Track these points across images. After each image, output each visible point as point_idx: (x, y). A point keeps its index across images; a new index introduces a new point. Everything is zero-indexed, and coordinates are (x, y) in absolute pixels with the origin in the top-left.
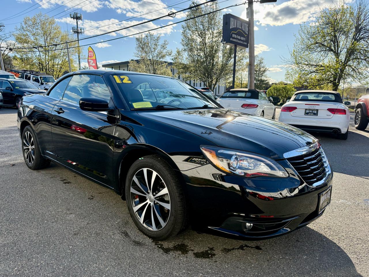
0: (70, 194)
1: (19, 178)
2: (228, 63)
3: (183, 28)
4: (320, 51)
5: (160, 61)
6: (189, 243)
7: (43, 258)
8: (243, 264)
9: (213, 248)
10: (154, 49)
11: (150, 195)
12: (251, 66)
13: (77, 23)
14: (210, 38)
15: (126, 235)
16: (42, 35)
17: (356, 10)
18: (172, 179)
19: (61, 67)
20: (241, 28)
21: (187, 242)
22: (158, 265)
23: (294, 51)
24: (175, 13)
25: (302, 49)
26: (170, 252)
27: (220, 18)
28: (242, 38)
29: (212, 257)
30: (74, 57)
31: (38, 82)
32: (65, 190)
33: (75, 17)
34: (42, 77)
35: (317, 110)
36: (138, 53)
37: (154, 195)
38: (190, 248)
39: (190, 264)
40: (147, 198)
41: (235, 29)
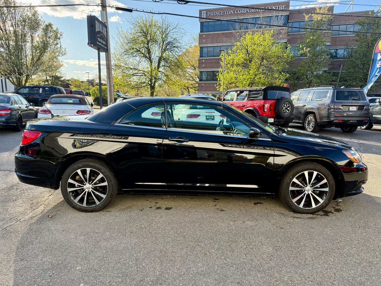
11: (308, 187)
12: (109, 70)
20: (102, 32)
28: (104, 42)
35: (214, 116)
37: (311, 187)
40: (304, 190)
41: (99, 32)
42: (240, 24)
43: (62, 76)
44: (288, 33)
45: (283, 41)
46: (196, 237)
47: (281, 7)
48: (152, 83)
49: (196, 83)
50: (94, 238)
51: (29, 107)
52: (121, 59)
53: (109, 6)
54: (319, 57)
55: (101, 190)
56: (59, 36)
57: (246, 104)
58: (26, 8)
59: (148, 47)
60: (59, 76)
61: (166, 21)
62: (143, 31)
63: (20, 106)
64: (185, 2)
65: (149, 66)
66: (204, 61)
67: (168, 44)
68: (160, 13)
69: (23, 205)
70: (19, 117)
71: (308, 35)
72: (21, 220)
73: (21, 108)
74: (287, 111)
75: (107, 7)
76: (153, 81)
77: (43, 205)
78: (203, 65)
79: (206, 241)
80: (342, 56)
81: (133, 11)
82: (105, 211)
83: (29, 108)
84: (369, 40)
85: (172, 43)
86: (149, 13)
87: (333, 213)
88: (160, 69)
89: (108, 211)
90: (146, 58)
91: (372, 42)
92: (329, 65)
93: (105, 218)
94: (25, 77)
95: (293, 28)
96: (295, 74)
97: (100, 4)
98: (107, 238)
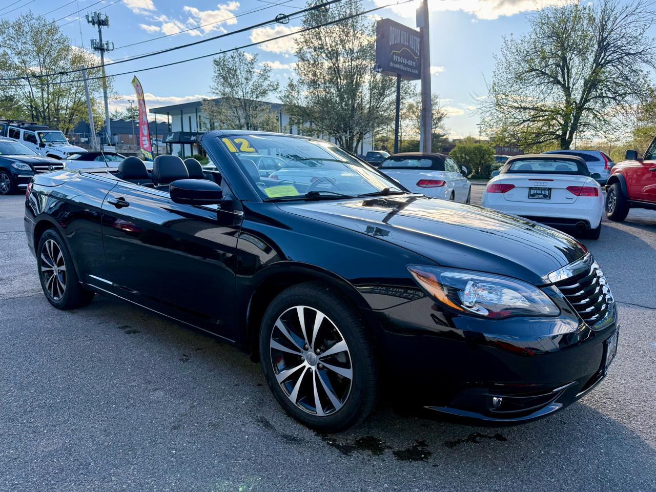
0: (142, 353)
1: (40, 327)
2: (379, 105)
3: (296, 45)
4: (539, 84)
5: (257, 102)
6: (381, 435)
7: (129, 474)
8: (483, 467)
9: (424, 441)
10: (246, 79)
11: (309, 353)
12: (425, 112)
13: (100, 32)
14: (347, 61)
15: (267, 424)
16: (35, 54)
17: (599, 13)
18: (355, 326)
19: (71, 113)
20: (408, 44)
21: (377, 434)
22: (338, 478)
23: (495, 84)
24: (288, 16)
25: (508, 80)
26: (353, 453)
27: (363, 25)
28: (410, 63)
29: (427, 458)
30: (98, 96)
31: (35, 142)
32: (132, 345)
33: (96, 20)
34: (41, 133)
35: (550, 189)
36: (217, 87)
37: (317, 354)
38: (385, 443)
39: (392, 473)
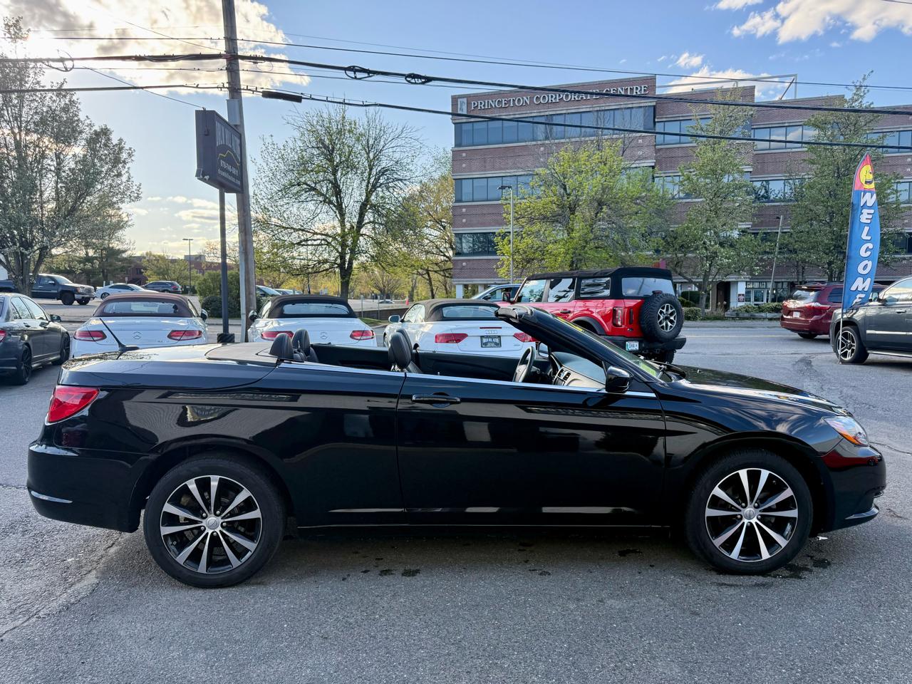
40: (739, 517)
41: (224, 148)
42: (546, 129)
43: (125, 247)
44: (655, 145)
45: (645, 165)
46: (489, 645)
47: (637, 88)
48: (345, 261)
49: (447, 261)
50: (230, 656)
51: (48, 324)
52: (270, 209)
53: (247, 89)
54: (730, 198)
55: (242, 530)
56: (124, 156)
57: (571, 310)
58: (50, 94)
59: (335, 179)
60: (117, 248)
61: (377, 121)
62: (323, 144)
63: (27, 322)
64: (423, 80)
65: (337, 223)
66: (464, 210)
67: (383, 172)
68: (365, 103)
69: (42, 572)
70: (24, 349)
71: (701, 150)
72: (41, 614)
73: (28, 326)
74: (669, 324)
75: (242, 91)
76: (347, 257)
77: (94, 572)
78: (464, 220)
79: (513, 655)
80: (779, 196)
81: (303, 100)
82: (253, 584)
83: (47, 326)
84: (840, 161)
85: (392, 170)
86: (336, 104)
87: (811, 571)
88: (363, 231)
89: (260, 584)
90: (331, 206)
91: (847, 165)
92: (754, 215)
93: (256, 603)
94: (38, 252)
95: (666, 136)
96: (675, 238)
97: (226, 85)
98: (265, 654)
